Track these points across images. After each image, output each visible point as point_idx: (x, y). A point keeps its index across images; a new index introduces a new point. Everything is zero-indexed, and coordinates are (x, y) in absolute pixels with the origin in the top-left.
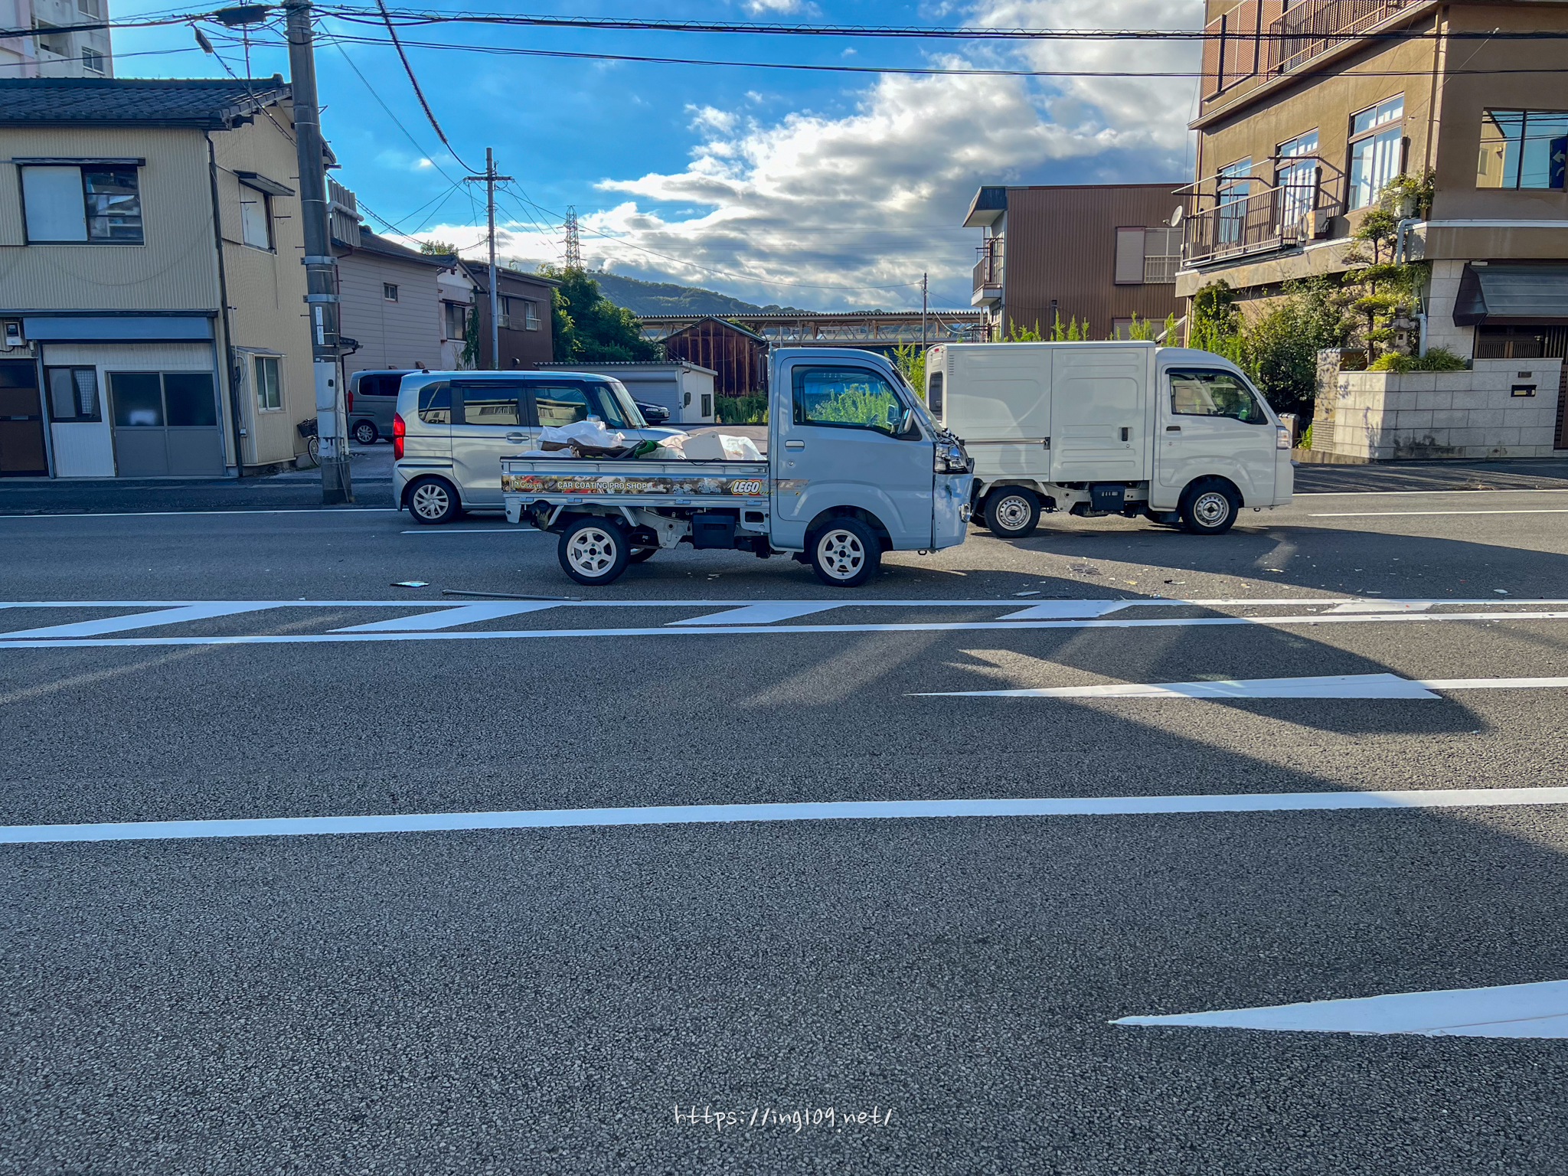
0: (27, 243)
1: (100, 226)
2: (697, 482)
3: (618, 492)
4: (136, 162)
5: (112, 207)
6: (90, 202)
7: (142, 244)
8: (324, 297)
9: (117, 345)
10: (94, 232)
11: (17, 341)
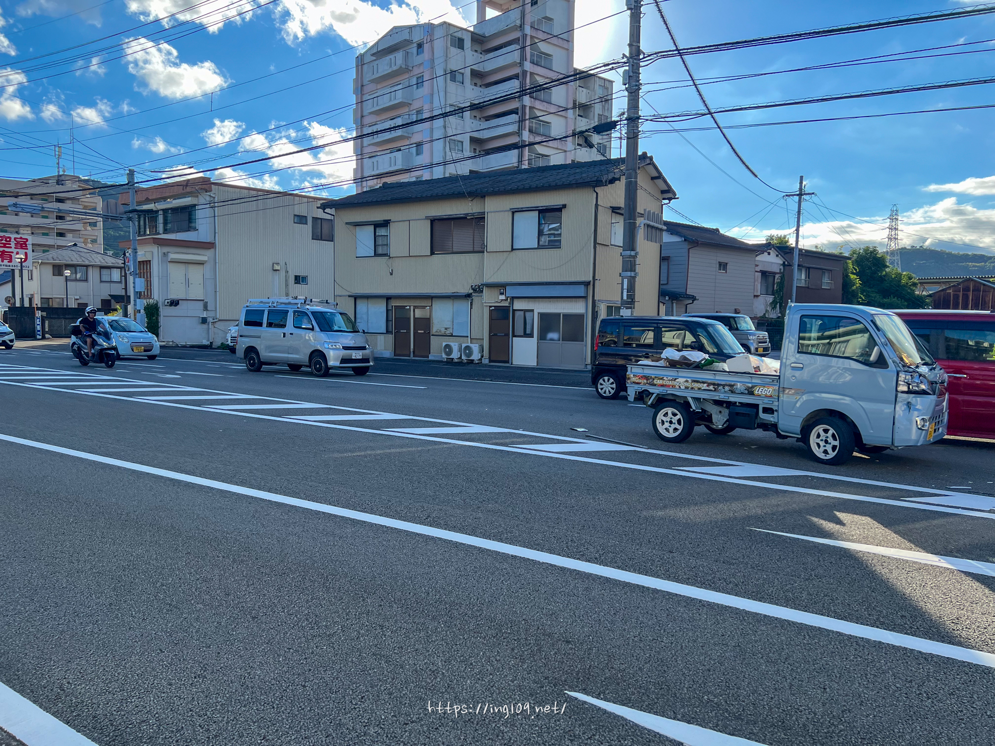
0: (513, 249)
1: (544, 240)
2: (733, 385)
3: (687, 388)
4: (561, 206)
5: (550, 230)
6: (541, 228)
7: (560, 248)
8: (629, 274)
9: (544, 299)
10: (541, 243)
11: (503, 297)
